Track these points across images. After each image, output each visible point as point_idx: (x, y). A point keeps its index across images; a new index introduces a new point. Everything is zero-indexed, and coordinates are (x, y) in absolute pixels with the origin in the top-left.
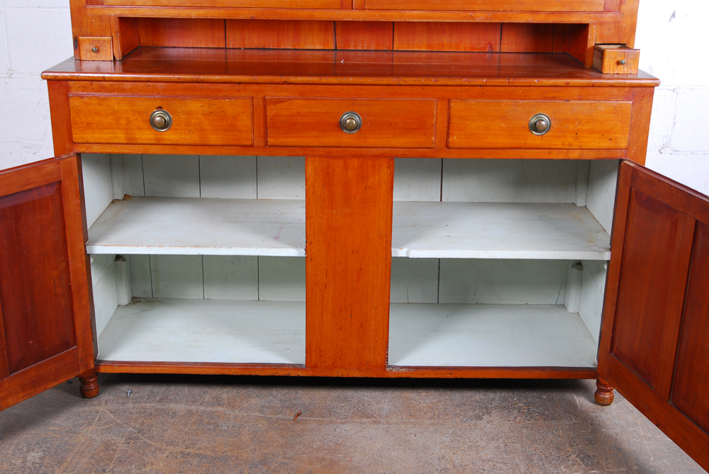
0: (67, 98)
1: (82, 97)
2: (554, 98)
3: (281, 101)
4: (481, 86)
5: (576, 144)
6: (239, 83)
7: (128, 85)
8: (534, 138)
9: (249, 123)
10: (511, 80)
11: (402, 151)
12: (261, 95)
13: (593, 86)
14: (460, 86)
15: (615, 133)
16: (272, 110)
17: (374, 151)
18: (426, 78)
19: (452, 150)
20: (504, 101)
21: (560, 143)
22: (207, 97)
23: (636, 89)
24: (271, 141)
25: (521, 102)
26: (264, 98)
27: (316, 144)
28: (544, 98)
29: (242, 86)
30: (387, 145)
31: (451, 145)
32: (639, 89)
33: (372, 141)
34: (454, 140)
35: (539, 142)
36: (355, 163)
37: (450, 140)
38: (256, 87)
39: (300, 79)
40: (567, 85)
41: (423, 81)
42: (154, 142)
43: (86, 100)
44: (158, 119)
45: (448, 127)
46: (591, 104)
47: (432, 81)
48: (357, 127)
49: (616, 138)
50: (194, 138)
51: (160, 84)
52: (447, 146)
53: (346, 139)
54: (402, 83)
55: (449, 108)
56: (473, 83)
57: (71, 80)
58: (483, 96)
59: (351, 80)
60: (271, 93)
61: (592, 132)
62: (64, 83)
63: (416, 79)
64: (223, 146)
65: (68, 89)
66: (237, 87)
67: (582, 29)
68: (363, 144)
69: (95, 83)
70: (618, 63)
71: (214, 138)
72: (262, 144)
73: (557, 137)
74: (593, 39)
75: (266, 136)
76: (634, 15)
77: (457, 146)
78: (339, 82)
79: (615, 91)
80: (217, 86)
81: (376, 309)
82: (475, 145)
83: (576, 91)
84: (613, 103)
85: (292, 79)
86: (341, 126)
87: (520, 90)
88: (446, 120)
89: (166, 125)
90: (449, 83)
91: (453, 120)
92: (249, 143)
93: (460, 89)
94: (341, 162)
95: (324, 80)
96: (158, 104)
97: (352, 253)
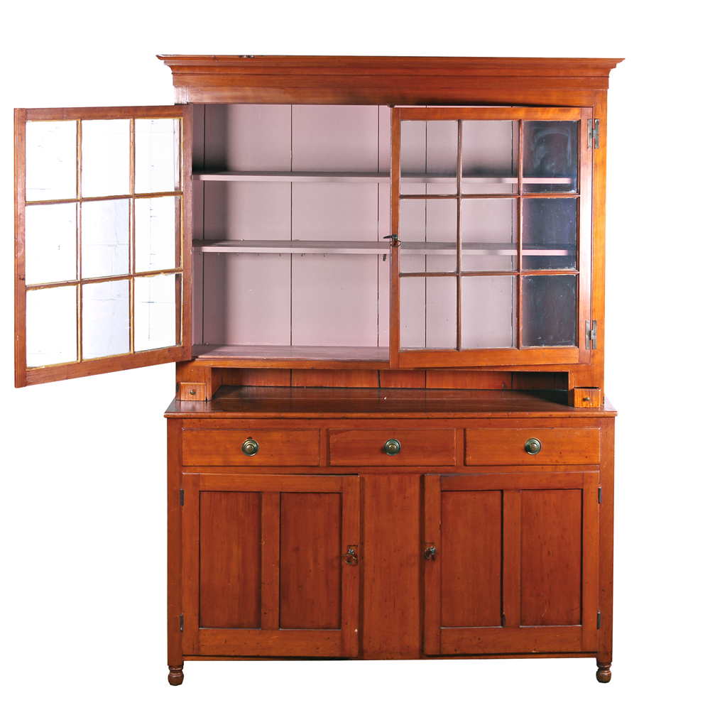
0: (181, 431)
1: (192, 430)
2: (542, 426)
3: (341, 432)
4: (488, 418)
5: (561, 461)
6: (310, 419)
7: (227, 421)
8: (529, 457)
9: (316, 448)
10: (510, 413)
11: (432, 468)
12: (326, 427)
13: (570, 417)
14: (473, 418)
15: (589, 452)
16: (333, 439)
17: (410, 469)
18: (447, 413)
19: (469, 467)
20: (506, 429)
21: (549, 460)
22: (286, 429)
23: (601, 420)
24: (333, 462)
25: (518, 429)
26: (328, 430)
27: (367, 464)
28: (536, 427)
29: (312, 421)
30: (420, 464)
31: (468, 463)
32: (604, 419)
33: (408, 461)
34: (470, 459)
35: (533, 460)
36: (395, 478)
37: (467, 459)
38: (323, 421)
39: (355, 415)
40: (551, 417)
41: (445, 415)
42: (244, 464)
43: (194, 433)
44: (248, 447)
45: (465, 450)
46: (570, 430)
47: (451, 415)
48: (398, 451)
49: (591, 456)
50: (274, 461)
51: (251, 420)
52: (465, 464)
53: (389, 459)
54: (430, 417)
55: (465, 435)
56: (481, 416)
57: (185, 418)
58: (490, 425)
59: (392, 415)
60: (333, 425)
61: (572, 451)
62: (180, 420)
63: (440, 413)
64: (296, 466)
65: (182, 424)
66: (308, 421)
67: (564, 376)
68: (402, 464)
69: (202, 420)
70: (584, 400)
71: (290, 461)
72: (325, 465)
73: (547, 455)
74: (572, 384)
75: (328, 458)
76: (601, 364)
77: (472, 464)
78: (384, 417)
79: (586, 421)
80: (293, 421)
81: (414, 599)
82: (486, 463)
83: (558, 422)
84: (586, 429)
85: (349, 415)
86: (384, 450)
87: (517, 421)
88: (463, 444)
89: (255, 451)
90: (465, 416)
91: (468, 445)
92: (316, 464)
93: (473, 420)
94: (386, 478)
95: (372, 415)
96: (248, 435)
97: (395, 552)
